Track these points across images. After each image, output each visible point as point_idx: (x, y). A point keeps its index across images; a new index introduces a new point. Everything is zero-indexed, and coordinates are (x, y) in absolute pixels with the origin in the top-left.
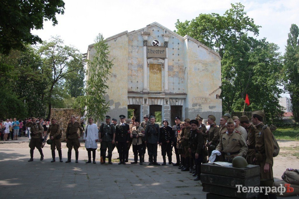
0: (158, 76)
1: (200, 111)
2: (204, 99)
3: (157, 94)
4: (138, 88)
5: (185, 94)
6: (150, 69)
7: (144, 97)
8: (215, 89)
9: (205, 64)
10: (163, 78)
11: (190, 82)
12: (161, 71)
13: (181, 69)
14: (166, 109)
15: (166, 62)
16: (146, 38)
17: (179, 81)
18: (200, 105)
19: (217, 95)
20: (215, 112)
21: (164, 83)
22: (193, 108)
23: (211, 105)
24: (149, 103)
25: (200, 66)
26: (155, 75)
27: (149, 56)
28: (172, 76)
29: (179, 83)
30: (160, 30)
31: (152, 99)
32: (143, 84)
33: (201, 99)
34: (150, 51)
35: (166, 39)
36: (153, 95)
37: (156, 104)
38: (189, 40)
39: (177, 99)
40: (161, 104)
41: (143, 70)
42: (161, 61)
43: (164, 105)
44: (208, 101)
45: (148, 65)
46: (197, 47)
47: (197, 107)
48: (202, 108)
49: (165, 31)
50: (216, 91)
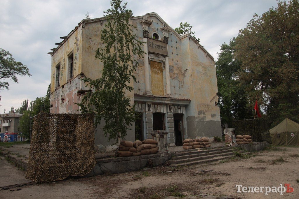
0: (159, 76)
1: (204, 120)
2: (207, 106)
4: (139, 90)
5: (190, 101)
6: (151, 67)
7: (147, 102)
8: (214, 96)
9: (205, 68)
10: (164, 79)
11: (194, 86)
12: (162, 71)
13: (180, 71)
14: (170, 118)
15: (167, 61)
16: (147, 28)
17: (180, 85)
18: (204, 113)
19: (215, 102)
20: (216, 120)
21: (166, 86)
22: (199, 117)
23: (213, 113)
24: (152, 110)
25: (201, 69)
26: (156, 76)
27: (151, 51)
28: (173, 78)
29: (179, 88)
30: (159, 23)
31: (155, 105)
32: (145, 86)
33: (205, 106)
34: (151, 44)
35: (167, 35)
36: (158, 100)
37: (159, 111)
38: (190, 39)
39: (178, 105)
40: (165, 112)
41: (144, 67)
42: (162, 58)
43: (168, 113)
44: (210, 109)
45: (149, 61)
46: (197, 48)
47: (202, 116)
48: (206, 116)
49: (163, 25)
50: (214, 97)
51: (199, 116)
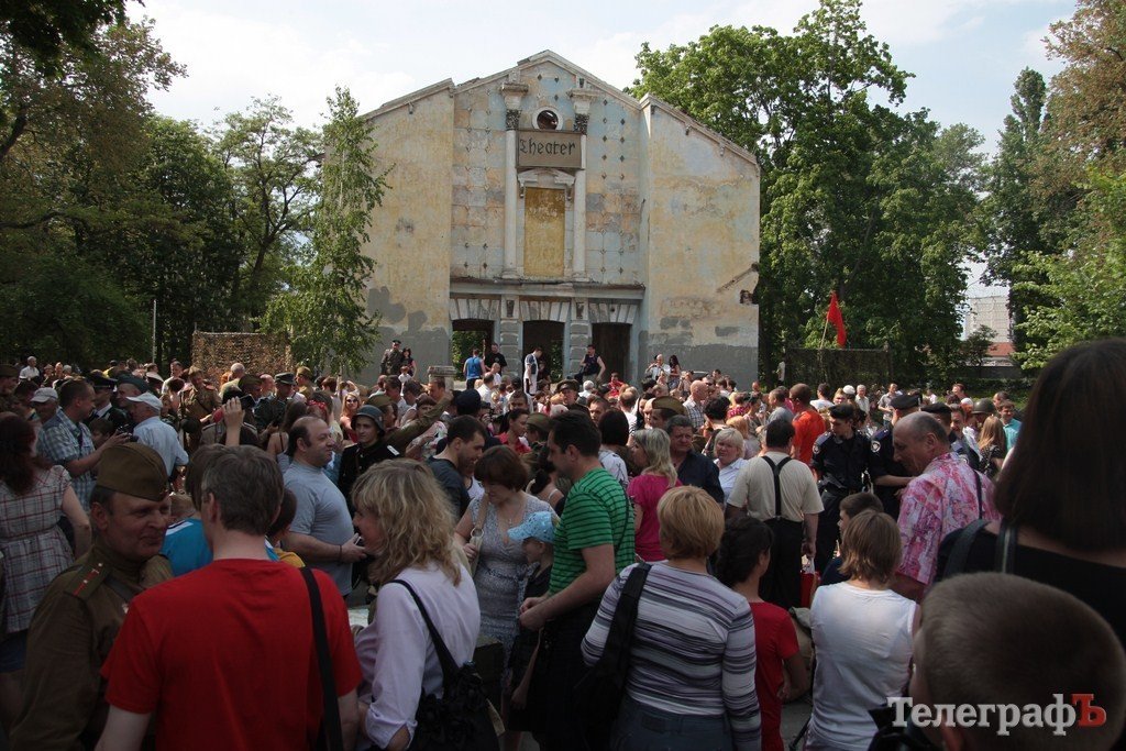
0: (553, 227)
1: (685, 344)
2: (700, 305)
3: (546, 287)
4: (485, 266)
5: (640, 288)
6: (527, 205)
7: (504, 295)
8: (738, 272)
9: (708, 191)
10: (568, 234)
11: (657, 248)
12: (561, 210)
13: (629, 205)
14: (577, 336)
15: (581, 183)
16: (515, 102)
17: (623, 245)
18: (685, 324)
19: (743, 292)
20: (734, 345)
21: (572, 252)
22: (663, 334)
23: (723, 324)
24: (521, 313)
25: (691, 197)
26: (544, 225)
27: (523, 163)
28: (598, 227)
29: (621, 253)
30: (564, 77)
31: (532, 303)
32: (504, 255)
33: (692, 304)
34: (527, 144)
35: (583, 108)
36: (534, 290)
37: (544, 317)
38: (657, 112)
39: (613, 301)
40: (563, 319)
41: (504, 208)
42: (563, 179)
43: (571, 321)
44: (714, 311)
45: (521, 190)
46: (683, 132)
47: (676, 331)
48: (694, 332)
49: (578, 80)
50: (739, 278)
51: (663, 331)
